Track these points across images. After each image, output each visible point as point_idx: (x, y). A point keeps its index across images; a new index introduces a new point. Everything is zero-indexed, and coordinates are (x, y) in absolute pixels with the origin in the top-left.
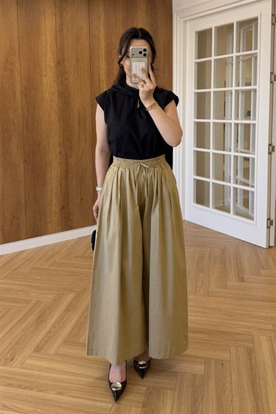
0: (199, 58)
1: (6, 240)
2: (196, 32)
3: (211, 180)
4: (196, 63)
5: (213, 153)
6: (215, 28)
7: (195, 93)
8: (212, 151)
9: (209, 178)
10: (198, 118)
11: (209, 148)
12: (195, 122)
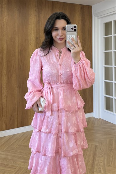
0: (105, 36)
1: (8, 128)
2: (104, 23)
3: (114, 97)
4: (104, 38)
5: (115, 83)
6: (114, 21)
7: (104, 52)
8: (114, 82)
9: (113, 96)
10: (105, 65)
11: (112, 80)
12: (104, 67)
